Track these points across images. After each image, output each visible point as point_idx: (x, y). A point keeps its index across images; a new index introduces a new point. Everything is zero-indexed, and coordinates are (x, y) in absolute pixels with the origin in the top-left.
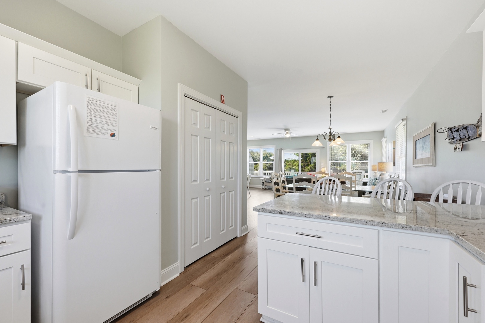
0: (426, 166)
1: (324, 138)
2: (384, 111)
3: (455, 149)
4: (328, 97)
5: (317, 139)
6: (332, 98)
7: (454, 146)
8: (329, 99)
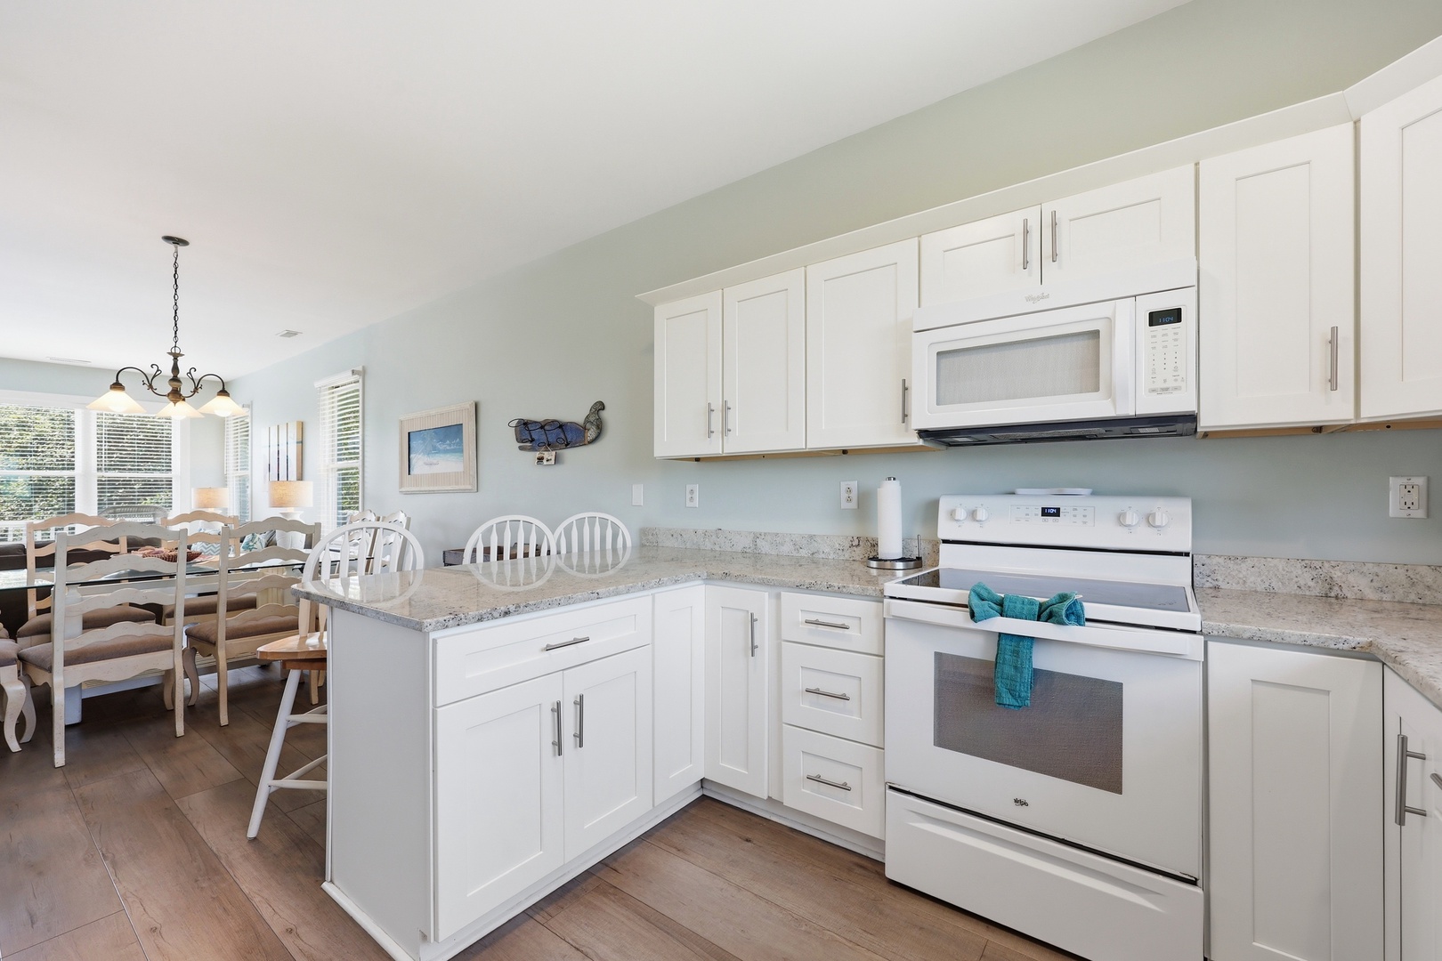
0: (448, 492)
1: (151, 386)
2: (290, 334)
3: (540, 459)
4: (168, 238)
5: (117, 386)
6: (181, 248)
7: (537, 454)
8: (171, 247)
